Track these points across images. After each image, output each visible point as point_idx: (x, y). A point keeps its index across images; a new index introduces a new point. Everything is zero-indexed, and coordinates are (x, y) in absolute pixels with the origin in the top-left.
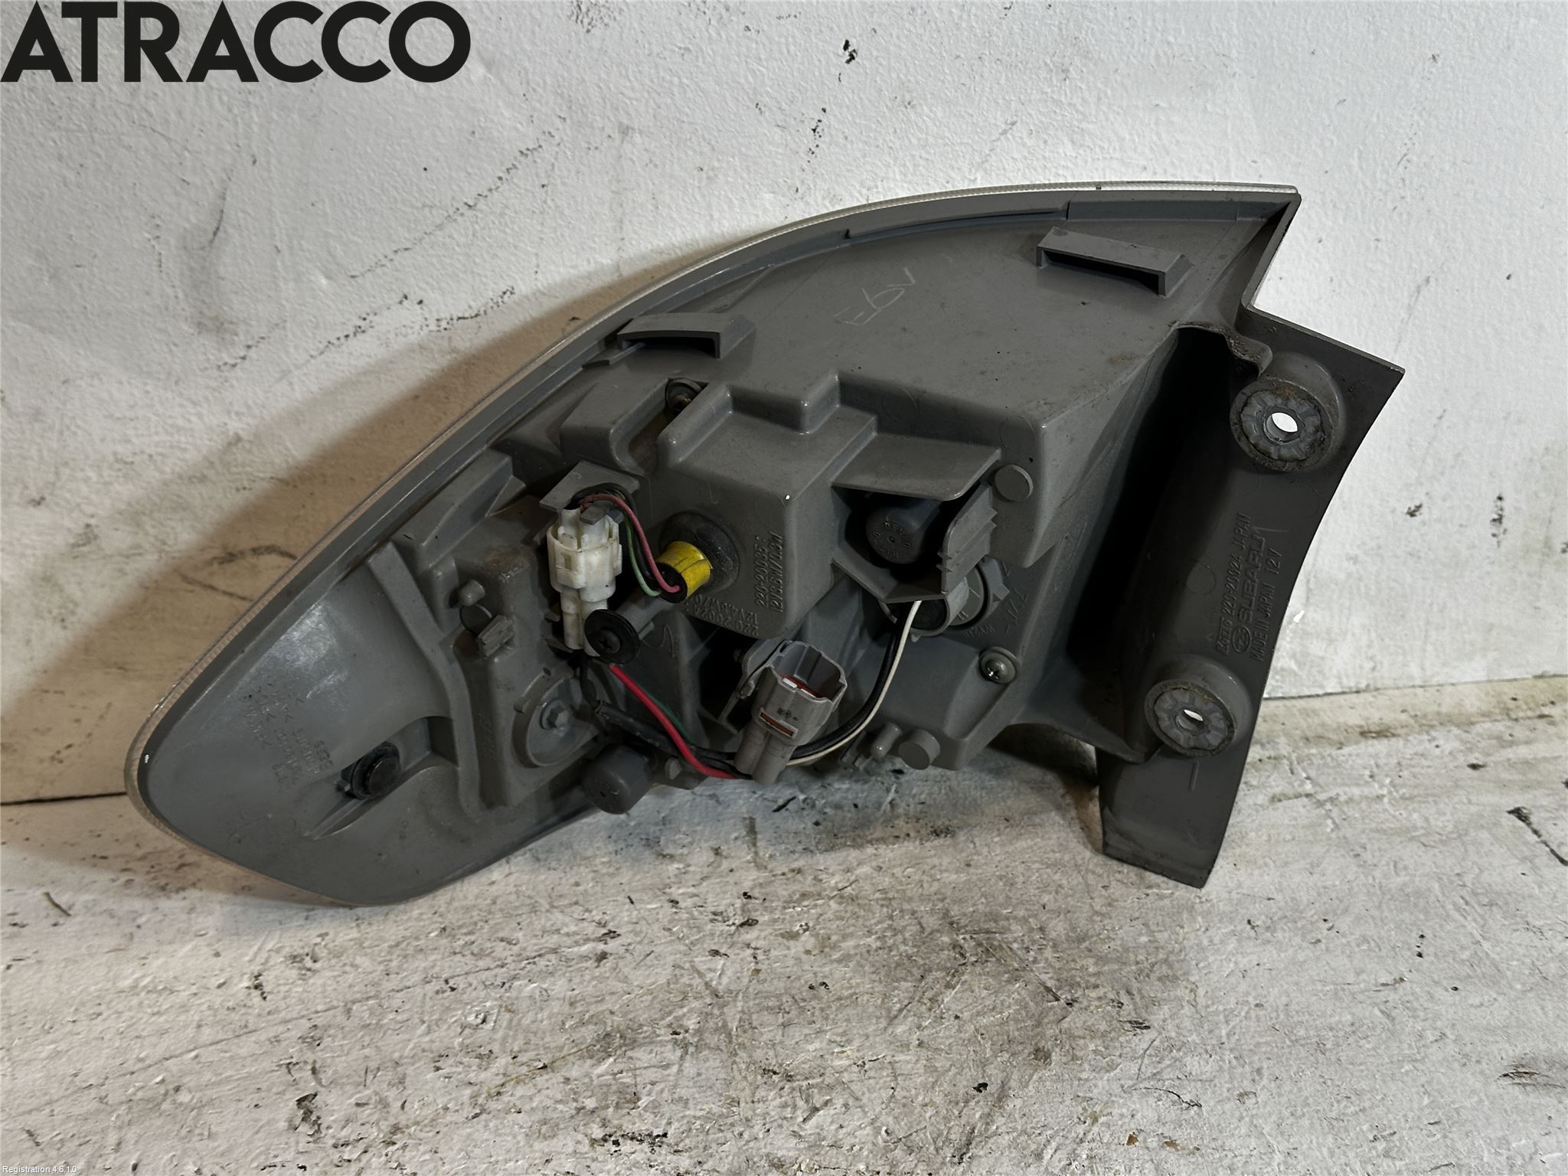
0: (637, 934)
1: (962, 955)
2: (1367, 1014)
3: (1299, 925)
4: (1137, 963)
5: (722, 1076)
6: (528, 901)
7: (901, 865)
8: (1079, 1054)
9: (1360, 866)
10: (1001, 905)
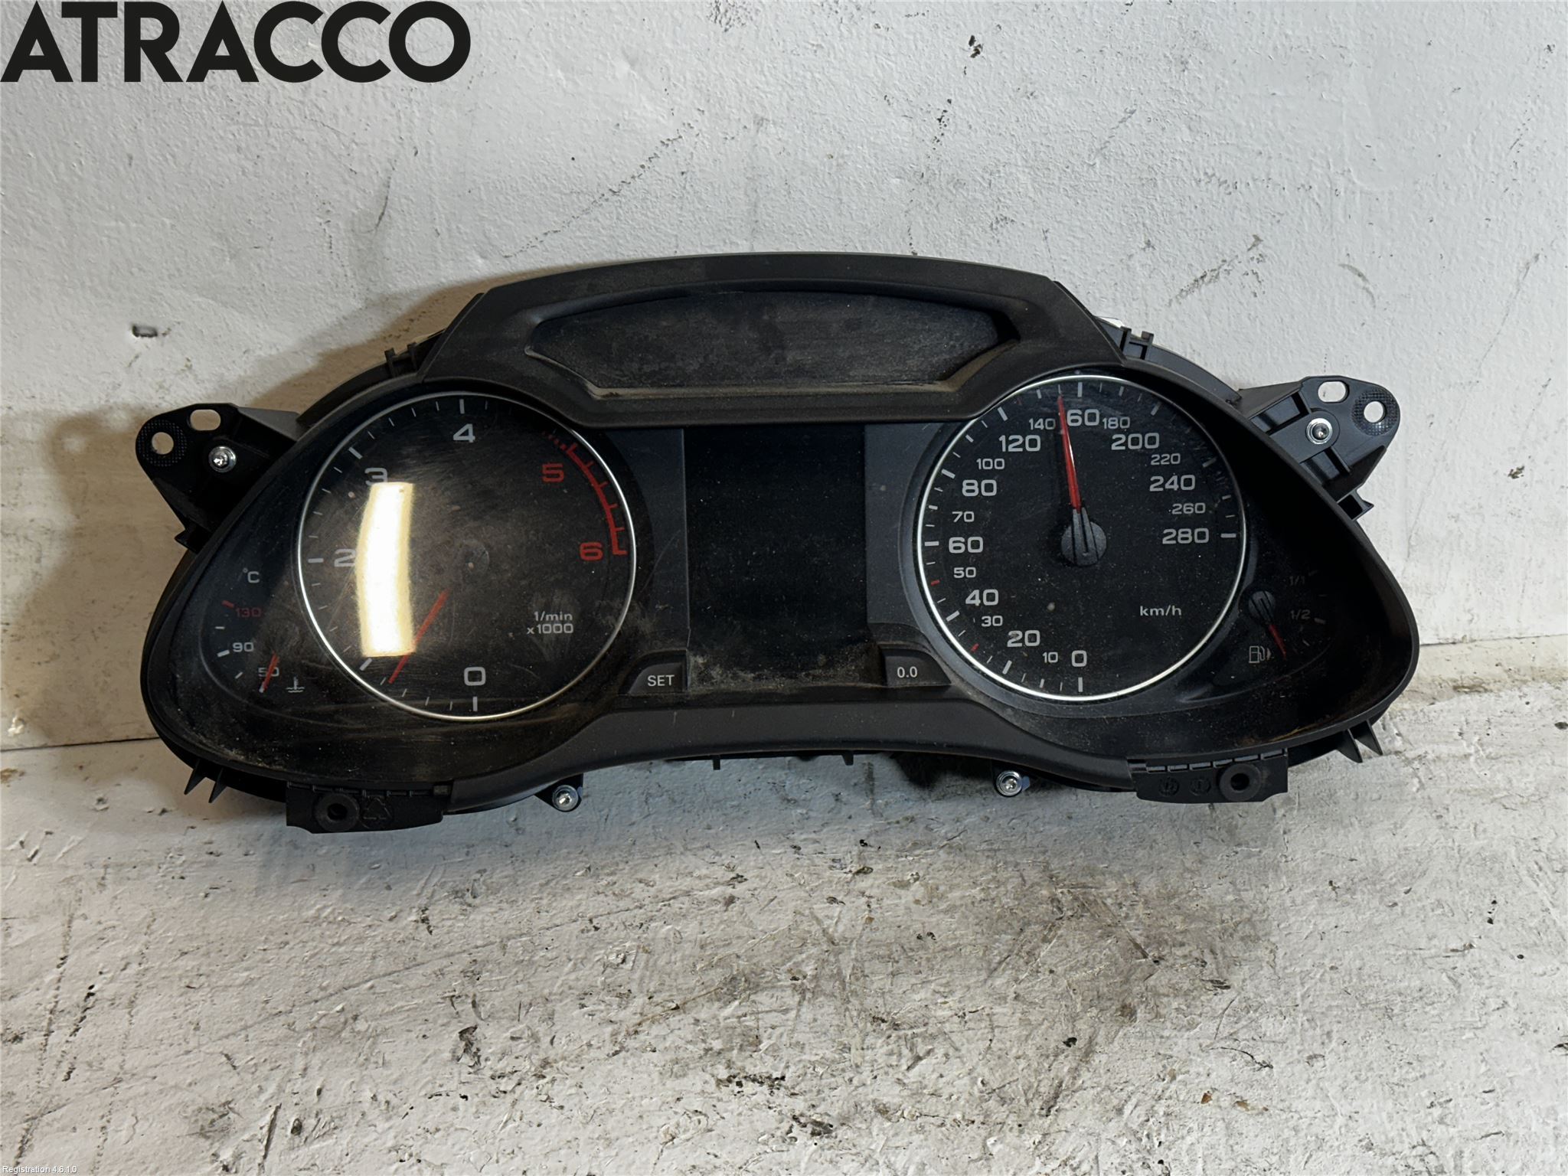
0: (762, 879)
1: (1060, 909)
2: (1435, 980)
3: (1378, 887)
4: (1223, 922)
5: (835, 1022)
6: (665, 843)
7: (1006, 816)
8: (1163, 1011)
9: (1441, 828)
10: (1098, 859)
